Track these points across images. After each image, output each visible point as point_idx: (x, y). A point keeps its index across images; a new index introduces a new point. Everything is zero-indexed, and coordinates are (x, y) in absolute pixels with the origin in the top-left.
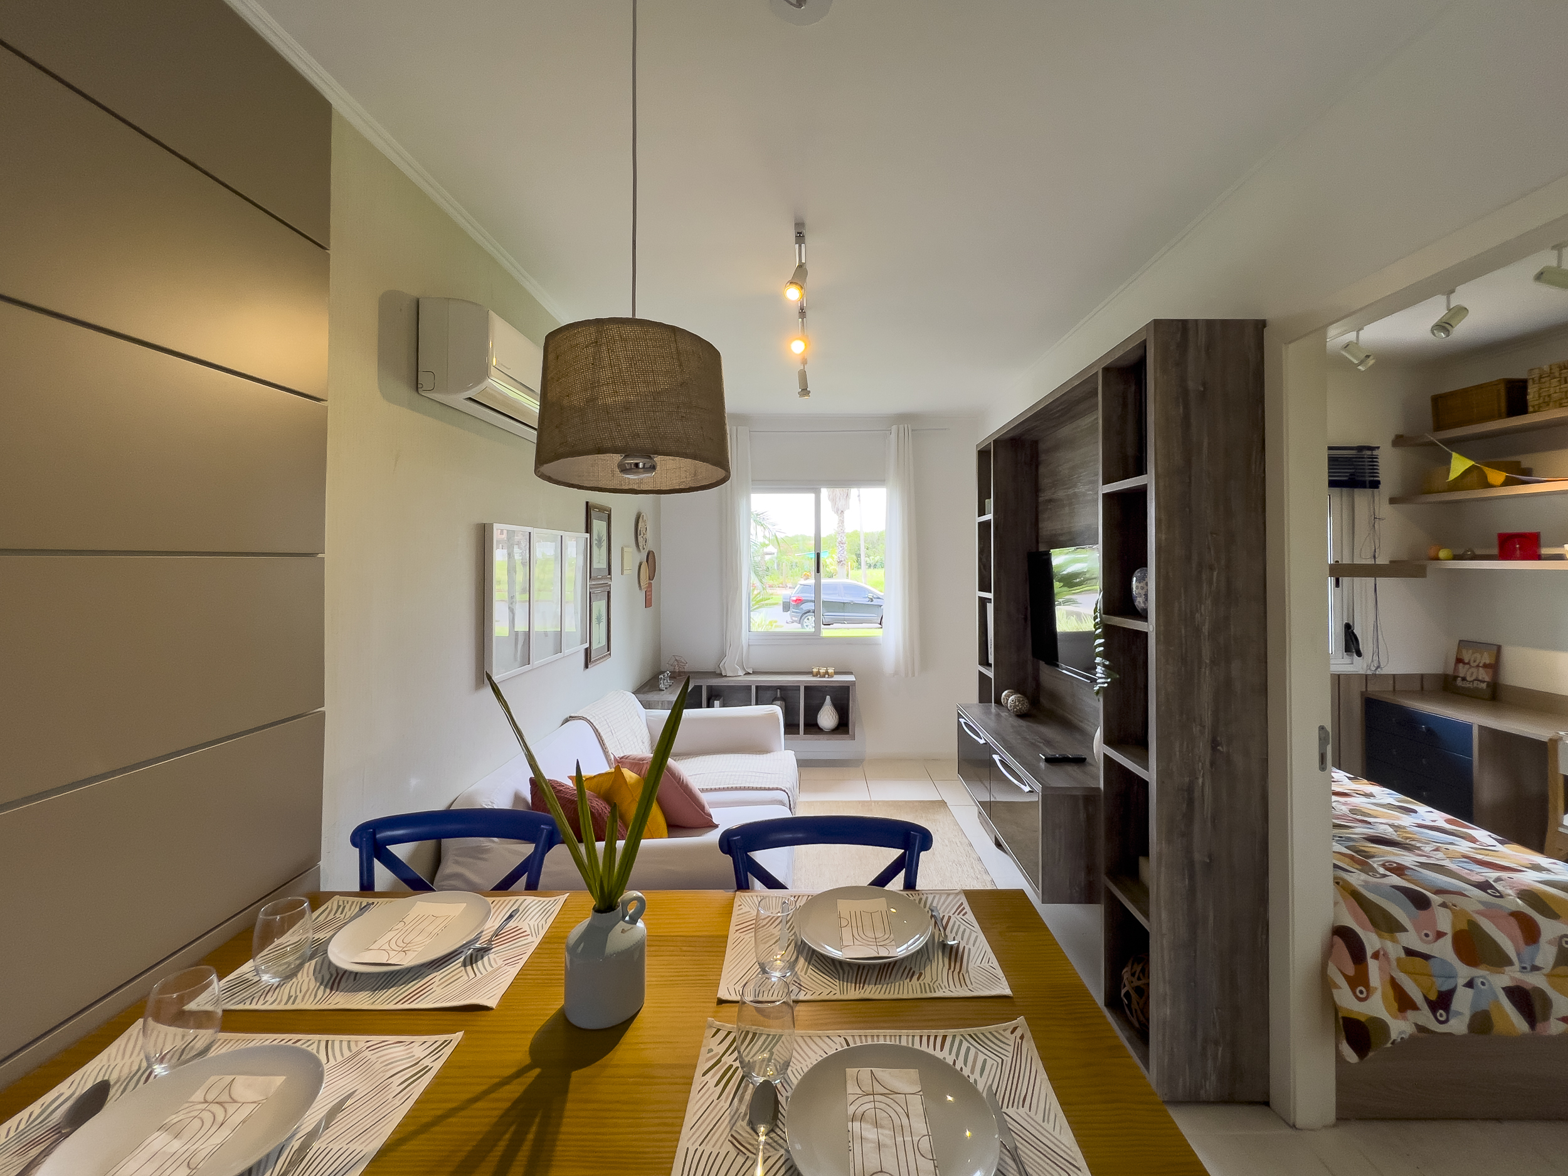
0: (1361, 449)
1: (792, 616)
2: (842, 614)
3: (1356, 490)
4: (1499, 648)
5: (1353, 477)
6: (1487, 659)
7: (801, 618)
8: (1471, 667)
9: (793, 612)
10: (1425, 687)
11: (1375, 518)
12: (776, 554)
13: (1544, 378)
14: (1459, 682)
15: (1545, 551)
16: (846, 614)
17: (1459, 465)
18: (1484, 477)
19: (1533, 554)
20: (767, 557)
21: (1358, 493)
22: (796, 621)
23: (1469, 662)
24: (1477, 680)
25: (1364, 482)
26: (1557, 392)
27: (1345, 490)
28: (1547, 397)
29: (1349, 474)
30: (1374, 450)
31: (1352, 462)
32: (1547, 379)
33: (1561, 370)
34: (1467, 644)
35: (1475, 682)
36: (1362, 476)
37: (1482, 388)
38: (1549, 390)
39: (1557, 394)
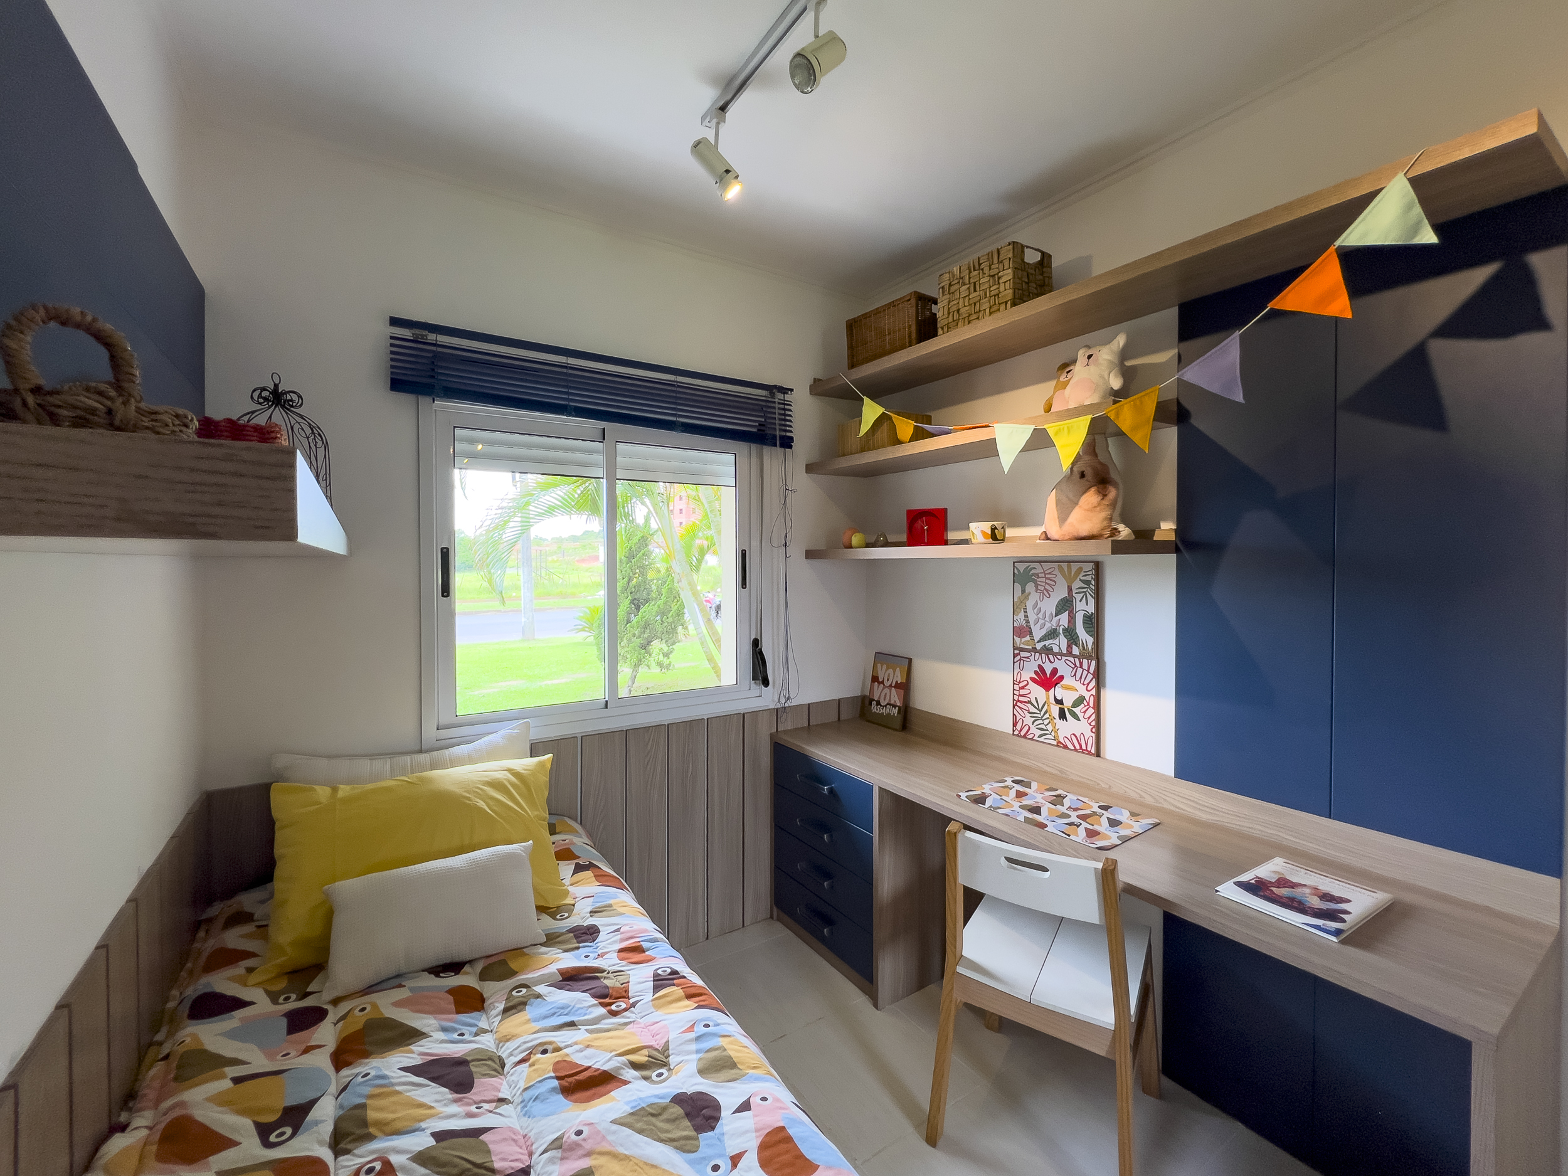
0: (772, 389)
3: (764, 446)
4: (910, 660)
5: (762, 428)
6: (899, 677)
8: (885, 687)
10: (842, 717)
11: (786, 489)
13: (953, 285)
14: (875, 708)
15: (951, 535)
17: (871, 411)
18: (893, 429)
19: (939, 539)
21: (767, 450)
23: (883, 681)
24: (890, 705)
25: (775, 436)
26: (966, 304)
27: (754, 447)
28: (956, 313)
29: (757, 424)
30: (787, 393)
31: (762, 407)
32: (956, 287)
33: (970, 272)
34: (881, 657)
35: (888, 706)
36: (775, 429)
37: (895, 306)
38: (958, 303)
39: (967, 308)
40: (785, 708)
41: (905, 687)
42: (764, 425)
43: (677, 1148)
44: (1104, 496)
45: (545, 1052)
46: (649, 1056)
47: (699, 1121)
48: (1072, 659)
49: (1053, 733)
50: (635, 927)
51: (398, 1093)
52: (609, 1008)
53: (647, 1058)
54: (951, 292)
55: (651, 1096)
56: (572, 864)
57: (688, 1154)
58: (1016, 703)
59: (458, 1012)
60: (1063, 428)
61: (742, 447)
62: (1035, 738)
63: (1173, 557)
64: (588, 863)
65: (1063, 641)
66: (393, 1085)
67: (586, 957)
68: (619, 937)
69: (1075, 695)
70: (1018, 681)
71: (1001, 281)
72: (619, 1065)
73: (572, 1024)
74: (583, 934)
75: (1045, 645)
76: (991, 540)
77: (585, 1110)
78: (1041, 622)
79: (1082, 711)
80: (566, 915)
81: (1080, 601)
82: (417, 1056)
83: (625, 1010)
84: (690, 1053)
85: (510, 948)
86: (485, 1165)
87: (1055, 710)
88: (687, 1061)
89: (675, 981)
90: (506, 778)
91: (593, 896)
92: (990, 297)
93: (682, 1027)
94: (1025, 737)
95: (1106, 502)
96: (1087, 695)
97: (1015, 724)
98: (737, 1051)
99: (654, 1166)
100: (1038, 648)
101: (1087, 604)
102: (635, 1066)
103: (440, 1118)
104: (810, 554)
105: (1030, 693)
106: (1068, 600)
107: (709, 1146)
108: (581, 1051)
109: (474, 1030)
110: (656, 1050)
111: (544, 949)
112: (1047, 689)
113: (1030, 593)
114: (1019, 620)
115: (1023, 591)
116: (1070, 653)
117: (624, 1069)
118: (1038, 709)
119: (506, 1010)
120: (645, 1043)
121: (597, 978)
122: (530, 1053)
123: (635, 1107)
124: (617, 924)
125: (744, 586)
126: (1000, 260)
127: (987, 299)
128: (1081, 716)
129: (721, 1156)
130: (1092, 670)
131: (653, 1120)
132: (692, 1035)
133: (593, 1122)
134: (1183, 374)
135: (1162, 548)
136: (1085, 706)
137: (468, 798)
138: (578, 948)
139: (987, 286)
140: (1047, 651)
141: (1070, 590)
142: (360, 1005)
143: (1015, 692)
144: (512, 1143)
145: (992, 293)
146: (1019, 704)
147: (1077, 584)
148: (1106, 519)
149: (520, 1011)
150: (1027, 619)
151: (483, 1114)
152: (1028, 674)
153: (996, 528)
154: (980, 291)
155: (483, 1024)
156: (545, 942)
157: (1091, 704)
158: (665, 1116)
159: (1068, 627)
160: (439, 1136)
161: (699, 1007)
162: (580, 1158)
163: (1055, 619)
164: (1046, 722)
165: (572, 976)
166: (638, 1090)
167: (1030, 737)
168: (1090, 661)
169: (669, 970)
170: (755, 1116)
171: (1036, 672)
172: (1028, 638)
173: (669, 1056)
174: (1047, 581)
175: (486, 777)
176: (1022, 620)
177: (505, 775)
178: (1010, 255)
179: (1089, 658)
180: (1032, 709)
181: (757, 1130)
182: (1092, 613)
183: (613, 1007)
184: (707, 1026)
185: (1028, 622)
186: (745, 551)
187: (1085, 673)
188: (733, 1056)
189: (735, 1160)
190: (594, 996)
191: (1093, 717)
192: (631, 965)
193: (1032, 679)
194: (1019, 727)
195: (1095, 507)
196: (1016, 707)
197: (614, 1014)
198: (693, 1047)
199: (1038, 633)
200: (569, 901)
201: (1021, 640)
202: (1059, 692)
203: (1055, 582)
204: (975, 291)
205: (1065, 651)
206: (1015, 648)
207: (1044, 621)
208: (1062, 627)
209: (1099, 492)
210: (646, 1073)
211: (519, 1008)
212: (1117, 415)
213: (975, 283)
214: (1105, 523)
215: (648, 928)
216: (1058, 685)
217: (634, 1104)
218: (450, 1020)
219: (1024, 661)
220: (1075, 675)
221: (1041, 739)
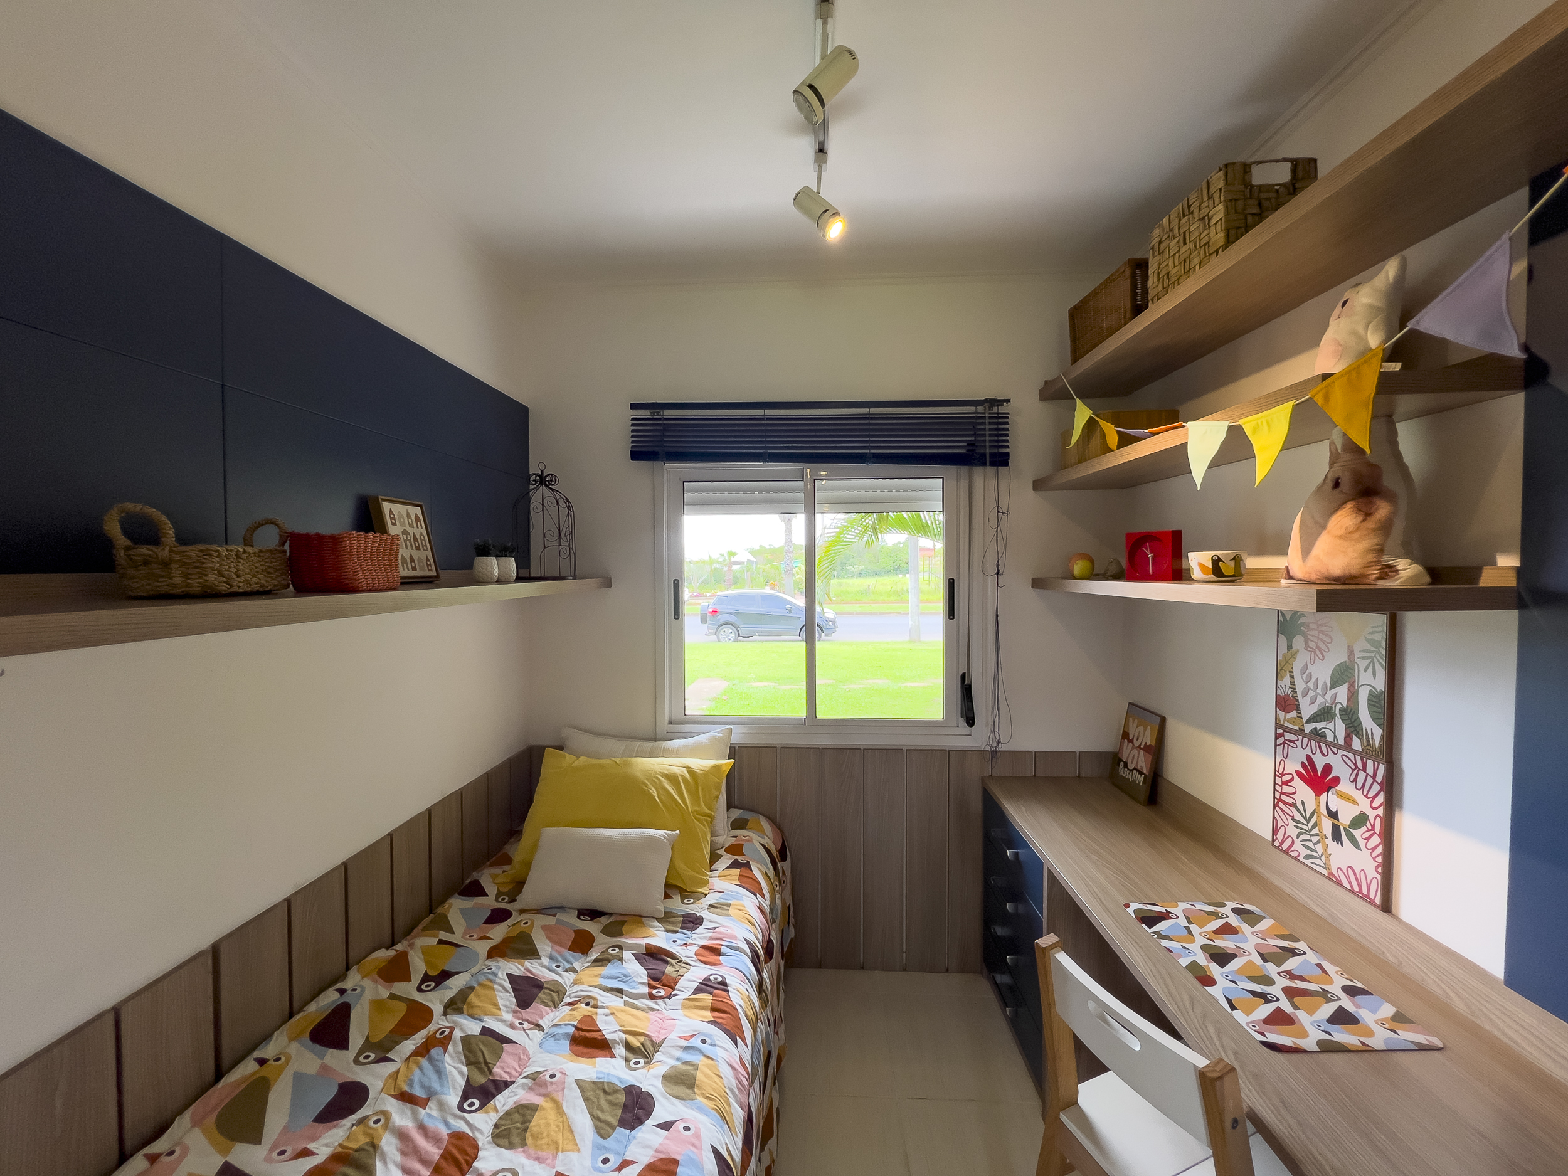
0: (985, 403)
1: (708, 628)
2: (760, 626)
3: (974, 468)
4: (1163, 720)
5: (970, 448)
6: (1151, 736)
7: (717, 630)
8: (1134, 747)
9: (710, 624)
10: (1083, 774)
11: (998, 512)
12: (746, 563)
13: (1163, 241)
14: (1121, 771)
16: (763, 626)
17: (1082, 416)
18: (1101, 435)
20: (735, 567)
21: (978, 472)
22: (711, 634)
23: (1133, 739)
24: (1137, 770)
25: (984, 455)
26: (1176, 263)
27: (964, 469)
28: (1165, 277)
29: (965, 444)
30: (1002, 405)
31: (971, 425)
32: (1166, 243)
33: (1180, 220)
34: (1135, 709)
35: (1135, 771)
36: (985, 446)
37: (1111, 282)
38: (1168, 265)
39: (1177, 269)
40: (996, 751)
41: (1157, 751)
42: (973, 445)
43: (596, 1127)
44: (1368, 515)
45: (587, 1004)
46: (642, 1044)
47: (628, 1116)
48: (1351, 756)
49: (1323, 858)
50: (729, 931)
51: (493, 989)
52: (651, 990)
53: (639, 1045)
54: (1161, 251)
55: (615, 1076)
56: (730, 859)
57: (599, 1137)
58: (1278, 803)
59: (570, 949)
60: (1262, 423)
61: (952, 470)
62: (1301, 858)
63: (1510, 618)
64: (745, 862)
65: (1340, 727)
66: (495, 982)
67: (674, 941)
68: (710, 935)
69: (1355, 811)
70: (1281, 772)
71: (1211, 224)
72: (617, 1039)
73: (620, 991)
74: (690, 921)
75: (1315, 729)
76: (1213, 576)
77: (572, 1061)
78: (1311, 693)
79: (1364, 836)
80: (692, 901)
81: (1365, 671)
82: (523, 969)
83: (661, 998)
84: (672, 1057)
85: (635, 914)
86: (490, 1065)
87: (1327, 825)
88: (665, 1063)
89: (716, 991)
90: (681, 773)
91: (723, 892)
92: (1200, 247)
93: (685, 1032)
94: (1287, 852)
95: (1371, 524)
96: (1371, 814)
97: (1275, 832)
98: (706, 1075)
99: (571, 1132)
100: (1307, 731)
101: (1375, 677)
102: (628, 1047)
103: (496, 1019)
104: (1037, 583)
105: (1295, 793)
106: (1348, 667)
107: (618, 1141)
108: (606, 1015)
109: (568, 966)
110: (652, 1041)
111: (656, 923)
112: (1318, 793)
113: (1297, 651)
114: (1283, 686)
115: (1290, 647)
116: (1348, 746)
117: (619, 1045)
118: (1305, 818)
119: (596, 961)
120: (649, 1031)
121: (667, 962)
122: (579, 1000)
123: (600, 1078)
124: (718, 923)
125: (951, 617)
126: (1210, 194)
127: (1197, 252)
128: (1362, 843)
129: (617, 1153)
130: (1379, 778)
131: (602, 1094)
132: (685, 1043)
133: (567, 1073)
134: (1418, 322)
135: (1494, 599)
136: (1369, 830)
137: (646, 786)
138: (676, 932)
139: (1196, 234)
140: (1318, 735)
141: (1351, 653)
142: (525, 919)
143: (1277, 787)
144: (517, 1060)
145: (1203, 242)
146: (1280, 804)
147: (1360, 646)
148: (1370, 551)
149: (603, 966)
150: (1293, 687)
151: (519, 1029)
152: (1293, 766)
153: (1219, 560)
154: (1190, 242)
155: (576, 965)
156: (662, 918)
157: (1377, 829)
158: (610, 1098)
159: (1347, 706)
160: (486, 1031)
161: (713, 1023)
162: (540, 1095)
163: (1330, 693)
164: (1315, 839)
165: (652, 953)
166: (613, 1066)
167: (1294, 854)
168: (1376, 763)
169: (720, 979)
170: (666, 1138)
171: (1303, 765)
172: (1294, 714)
173: (658, 1051)
174: (1321, 636)
175: (667, 770)
176: (1287, 688)
177: (682, 772)
178: (1221, 184)
179: (1376, 758)
180: (1298, 817)
181: (657, 1151)
182: (1381, 690)
183: (654, 992)
184: (704, 1041)
185: (1294, 691)
186: (953, 579)
187: (1370, 780)
188: (697, 1078)
189: (625, 1164)
190: (649, 976)
191: (1380, 850)
192: (699, 962)
193: (1298, 772)
194: (1280, 836)
195: (1350, 533)
196: (1277, 808)
197: (651, 997)
198: (679, 1053)
199: (1308, 710)
200: (704, 890)
201: (1285, 716)
202: (1332, 799)
203: (1330, 637)
204: (1185, 243)
205: (1342, 742)
206: (1278, 725)
207: (1315, 694)
208: (1338, 706)
209: (1358, 510)
210: (630, 1056)
211: (604, 963)
212: (1326, 398)
213: (1184, 233)
214: (1370, 557)
215: (737, 936)
216: (1333, 790)
217: (601, 1075)
218: (559, 953)
219: (1288, 745)
220: (1355, 780)
221: (1308, 862)
